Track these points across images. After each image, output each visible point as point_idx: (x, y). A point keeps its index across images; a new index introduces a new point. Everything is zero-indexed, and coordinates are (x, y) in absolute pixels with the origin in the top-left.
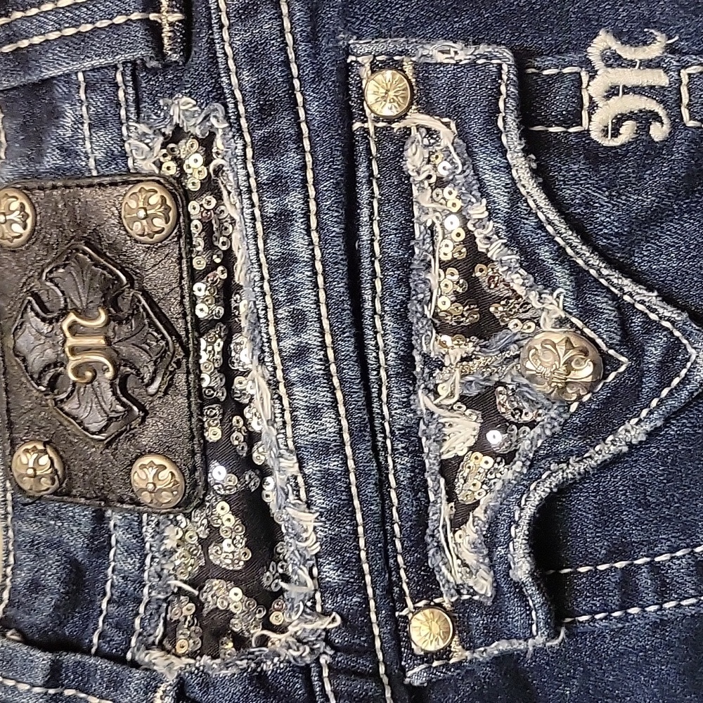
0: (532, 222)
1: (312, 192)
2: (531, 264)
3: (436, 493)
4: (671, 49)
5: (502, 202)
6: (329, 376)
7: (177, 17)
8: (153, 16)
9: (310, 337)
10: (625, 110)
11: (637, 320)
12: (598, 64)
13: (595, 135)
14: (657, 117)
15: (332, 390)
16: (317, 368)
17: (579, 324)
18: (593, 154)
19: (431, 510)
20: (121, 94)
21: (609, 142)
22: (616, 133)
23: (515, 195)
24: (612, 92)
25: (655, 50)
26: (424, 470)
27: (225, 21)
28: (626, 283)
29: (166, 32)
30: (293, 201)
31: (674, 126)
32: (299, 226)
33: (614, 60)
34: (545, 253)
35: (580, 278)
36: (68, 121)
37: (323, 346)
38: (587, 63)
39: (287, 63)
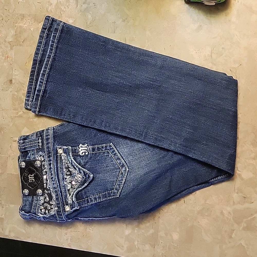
0: (73, 163)
1: (53, 161)
2: (74, 168)
3: (67, 193)
4: (87, 145)
5: (71, 162)
6: (55, 180)
7: (41, 144)
8: (39, 144)
9: (53, 176)
10: (83, 152)
11: (86, 173)
12: (80, 147)
13: (80, 154)
14: (86, 152)
15: (55, 182)
16: (53, 179)
17: (80, 174)
18: (80, 156)
19: (67, 195)
20: (35, 151)
21: (82, 155)
22: (82, 154)
23: (72, 161)
24: (82, 150)
25: (86, 146)
26: (66, 190)
27: (45, 144)
28: (84, 169)
29: (40, 145)
30: (51, 162)
31: (88, 153)
32: (52, 165)
33: (81, 147)
34: (75, 166)
35: (79, 169)
36: (29, 154)
37: (54, 177)
38: (79, 147)
39: (51, 148)
